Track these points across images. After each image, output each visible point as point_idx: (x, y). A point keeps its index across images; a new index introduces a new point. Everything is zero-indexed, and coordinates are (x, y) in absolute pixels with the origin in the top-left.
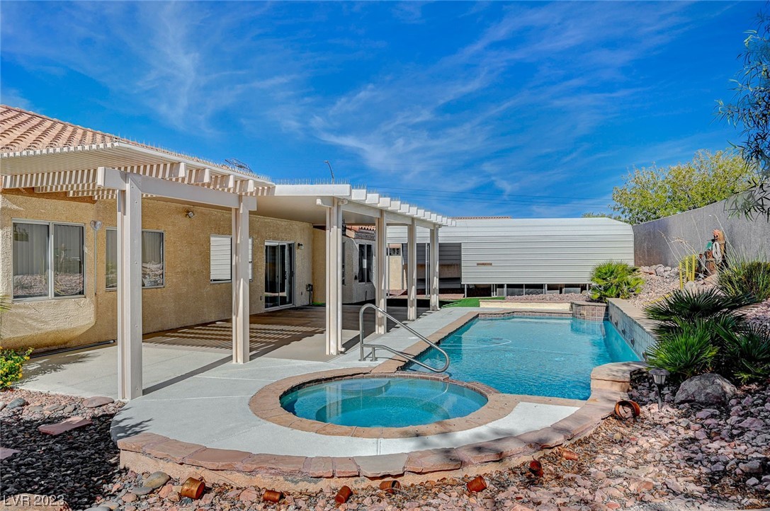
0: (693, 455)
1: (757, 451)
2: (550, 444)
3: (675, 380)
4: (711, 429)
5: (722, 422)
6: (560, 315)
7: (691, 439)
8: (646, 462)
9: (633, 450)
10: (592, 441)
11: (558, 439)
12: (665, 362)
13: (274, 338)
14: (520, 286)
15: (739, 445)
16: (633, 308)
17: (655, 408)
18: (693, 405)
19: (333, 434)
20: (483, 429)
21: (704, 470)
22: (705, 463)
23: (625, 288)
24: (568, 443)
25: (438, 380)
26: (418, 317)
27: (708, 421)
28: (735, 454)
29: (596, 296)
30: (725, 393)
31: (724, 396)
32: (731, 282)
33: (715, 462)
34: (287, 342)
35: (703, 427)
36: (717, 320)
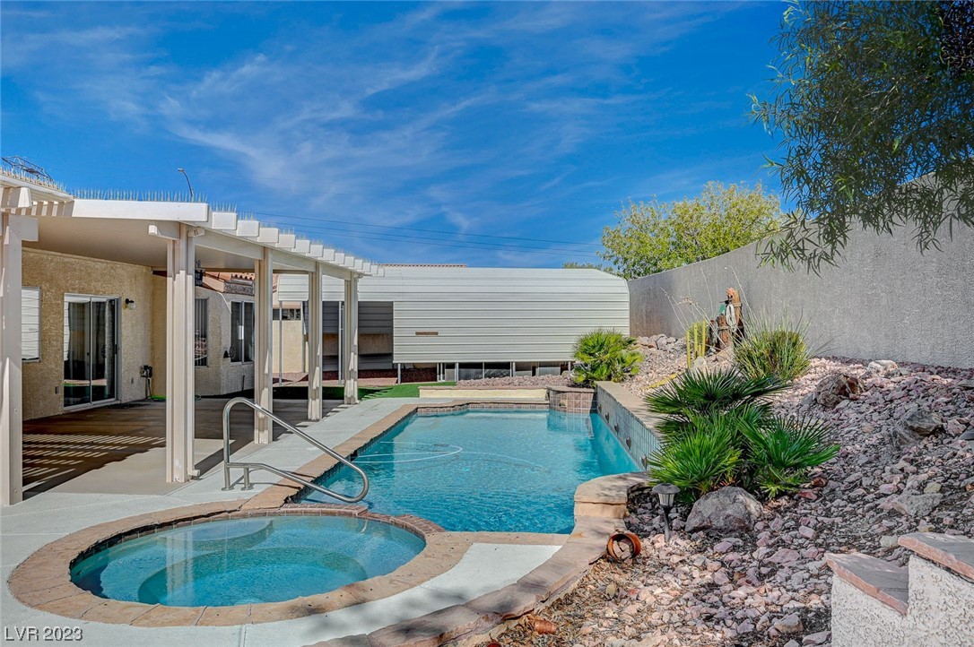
0: (713, 611)
1: (793, 599)
2: (517, 611)
3: (687, 497)
4: (734, 568)
5: (747, 557)
6: (533, 406)
7: (709, 584)
8: (652, 627)
9: (632, 609)
10: (576, 600)
11: (528, 601)
12: (673, 474)
14: (478, 366)
15: (771, 591)
16: (630, 396)
17: (660, 540)
18: (710, 533)
20: (418, 593)
21: (729, 634)
22: (729, 622)
23: (618, 367)
24: (542, 607)
25: (350, 514)
26: (324, 414)
27: (731, 556)
28: (767, 604)
29: (581, 379)
30: (750, 514)
31: (749, 519)
32: (750, 358)
33: (743, 619)
34: (99, 464)
35: (723, 565)
36: (739, 411)
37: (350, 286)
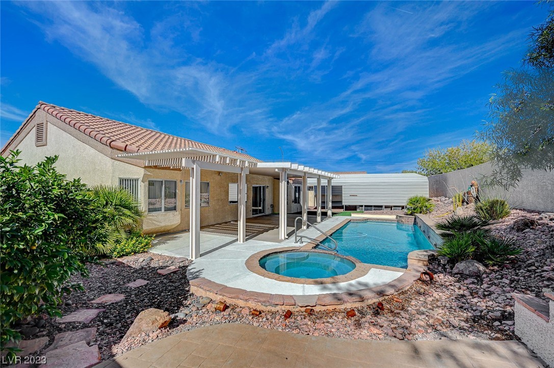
0: (463, 305)
1: (499, 306)
2: (388, 293)
3: (453, 261)
4: (472, 290)
5: (478, 287)
6: (391, 221)
7: (462, 295)
8: (438, 307)
9: (430, 299)
10: (409, 293)
11: (391, 291)
12: (447, 253)
13: (256, 230)
14: (371, 206)
15: (489, 301)
16: (430, 220)
17: (442, 276)
18: (462, 276)
19: (283, 281)
20: (353, 282)
21: (470, 314)
22: (470, 310)
23: (425, 209)
24: (396, 293)
25: (332, 254)
26: (322, 221)
27: (471, 286)
28: (486, 306)
29: (410, 212)
30: (480, 271)
31: (479, 272)
32: (482, 210)
33: (475, 310)
34: (262, 232)
35: (468, 288)
36: (475, 232)
37: (329, 182)
